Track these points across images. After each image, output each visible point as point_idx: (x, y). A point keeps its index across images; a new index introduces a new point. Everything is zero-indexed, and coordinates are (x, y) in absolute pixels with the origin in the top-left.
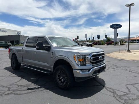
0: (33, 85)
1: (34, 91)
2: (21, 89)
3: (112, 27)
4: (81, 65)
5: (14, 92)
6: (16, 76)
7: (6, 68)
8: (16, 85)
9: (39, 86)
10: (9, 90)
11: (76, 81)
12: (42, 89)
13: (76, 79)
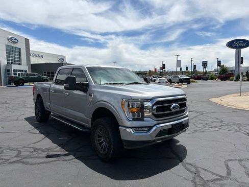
0: (58, 150)
1: (55, 161)
2: (37, 156)
3: (231, 45)
4: (134, 120)
5: (24, 160)
6: (38, 132)
7: (28, 119)
8: (32, 147)
9: (67, 153)
10: (17, 156)
11: (125, 147)
12: (71, 157)
13: (124, 143)
